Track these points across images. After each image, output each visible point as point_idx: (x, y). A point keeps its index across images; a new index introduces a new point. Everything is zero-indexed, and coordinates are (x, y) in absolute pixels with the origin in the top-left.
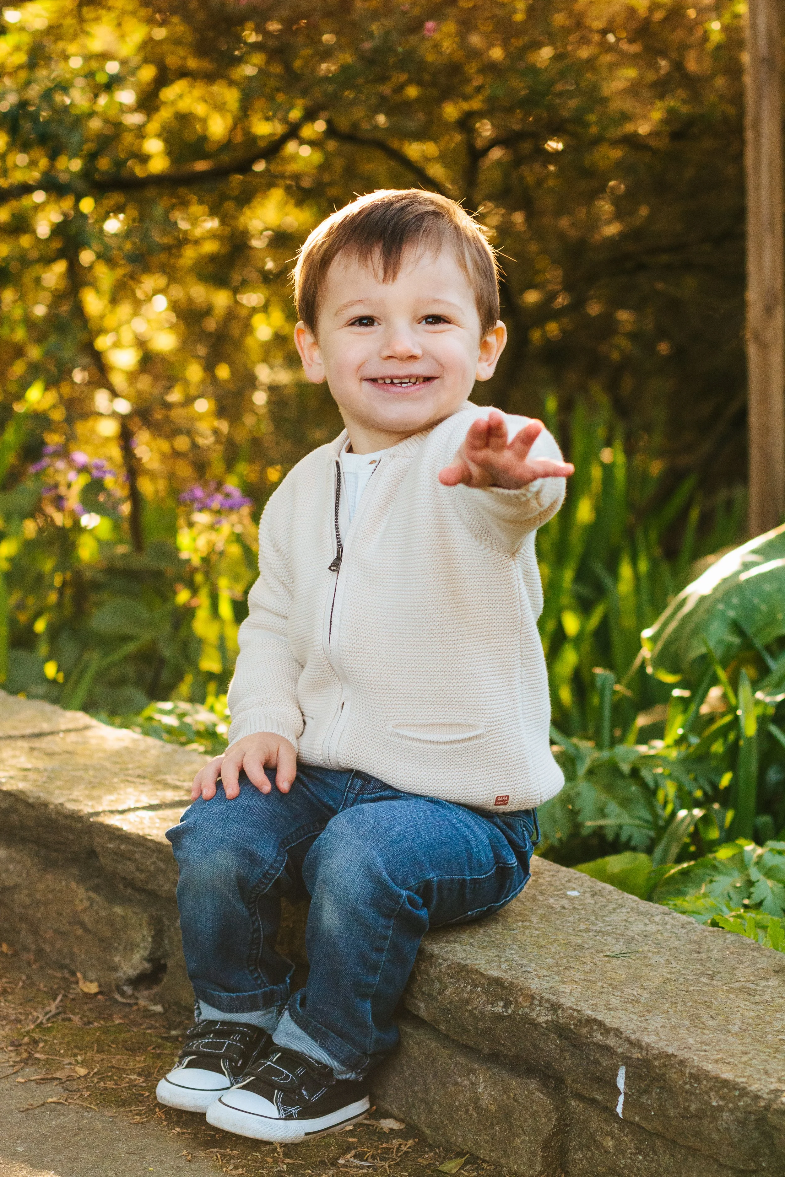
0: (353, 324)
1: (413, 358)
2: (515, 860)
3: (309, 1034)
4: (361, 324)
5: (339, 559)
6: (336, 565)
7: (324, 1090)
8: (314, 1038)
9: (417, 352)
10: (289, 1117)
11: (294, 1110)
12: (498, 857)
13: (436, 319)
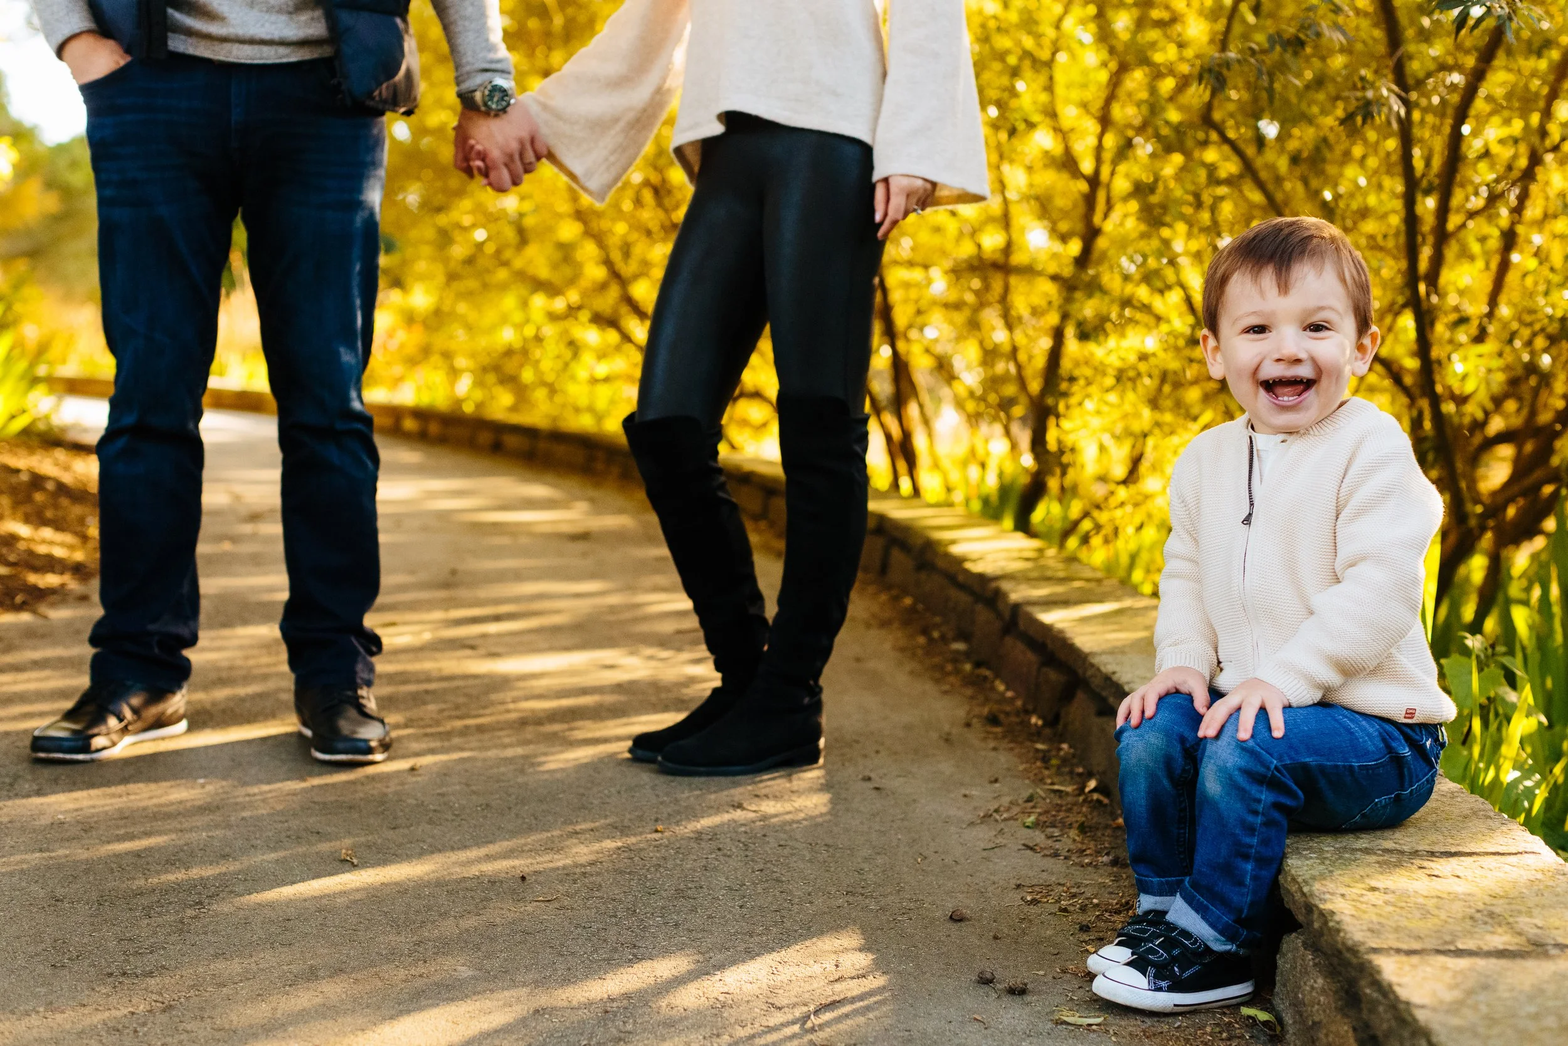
0: (1248, 332)
1: (1298, 361)
2: (1407, 750)
3: (1193, 908)
4: (1255, 332)
5: (1250, 515)
6: (1247, 520)
7: (1197, 968)
8: (1197, 911)
9: (1302, 355)
10: (1159, 989)
11: (1164, 984)
12: (1389, 749)
13: (1317, 328)
